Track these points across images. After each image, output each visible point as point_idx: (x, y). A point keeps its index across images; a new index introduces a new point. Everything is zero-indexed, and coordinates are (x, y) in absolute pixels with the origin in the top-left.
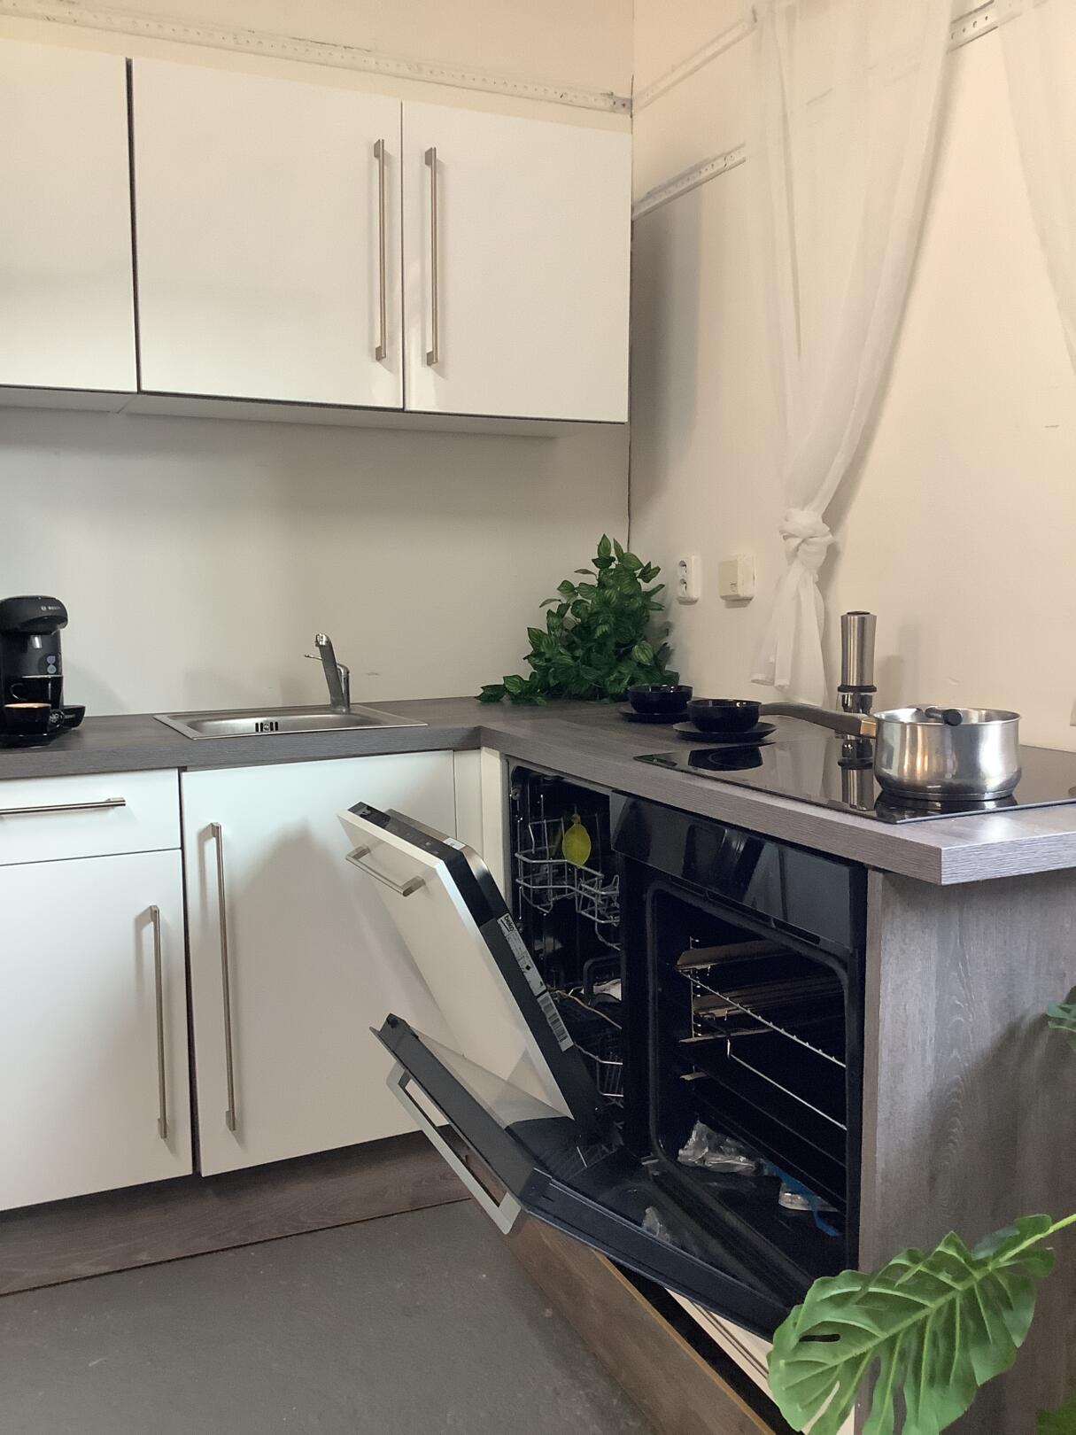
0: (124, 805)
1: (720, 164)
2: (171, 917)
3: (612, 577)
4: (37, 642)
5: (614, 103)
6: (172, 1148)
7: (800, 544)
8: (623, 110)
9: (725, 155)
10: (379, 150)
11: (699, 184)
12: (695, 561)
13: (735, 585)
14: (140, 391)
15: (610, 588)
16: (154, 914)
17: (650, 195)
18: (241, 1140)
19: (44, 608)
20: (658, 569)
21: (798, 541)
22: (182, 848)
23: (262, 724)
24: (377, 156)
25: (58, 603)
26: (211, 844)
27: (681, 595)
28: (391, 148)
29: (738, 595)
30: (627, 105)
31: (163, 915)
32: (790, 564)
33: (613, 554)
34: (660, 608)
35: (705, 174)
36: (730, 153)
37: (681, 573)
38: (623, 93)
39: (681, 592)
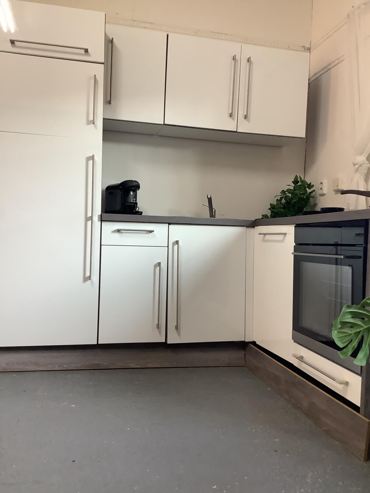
0: (154, 232)
1: (337, 62)
2: (164, 266)
3: (298, 187)
4: (132, 193)
5: (305, 49)
6: (160, 333)
8: (307, 51)
9: (339, 59)
10: (234, 58)
11: (330, 69)
12: (325, 182)
14: (164, 124)
15: (297, 190)
16: (159, 264)
17: (315, 75)
18: (179, 334)
19: (134, 183)
20: (313, 186)
21: (358, 166)
22: (168, 247)
24: (234, 60)
25: (138, 183)
26: (176, 246)
27: (320, 193)
28: (238, 57)
29: (339, 189)
30: (309, 49)
31: (162, 265)
32: (356, 173)
33: (299, 180)
34: (313, 197)
35: (332, 65)
36: (340, 58)
37: (321, 186)
38: (307, 46)
39: (320, 192)
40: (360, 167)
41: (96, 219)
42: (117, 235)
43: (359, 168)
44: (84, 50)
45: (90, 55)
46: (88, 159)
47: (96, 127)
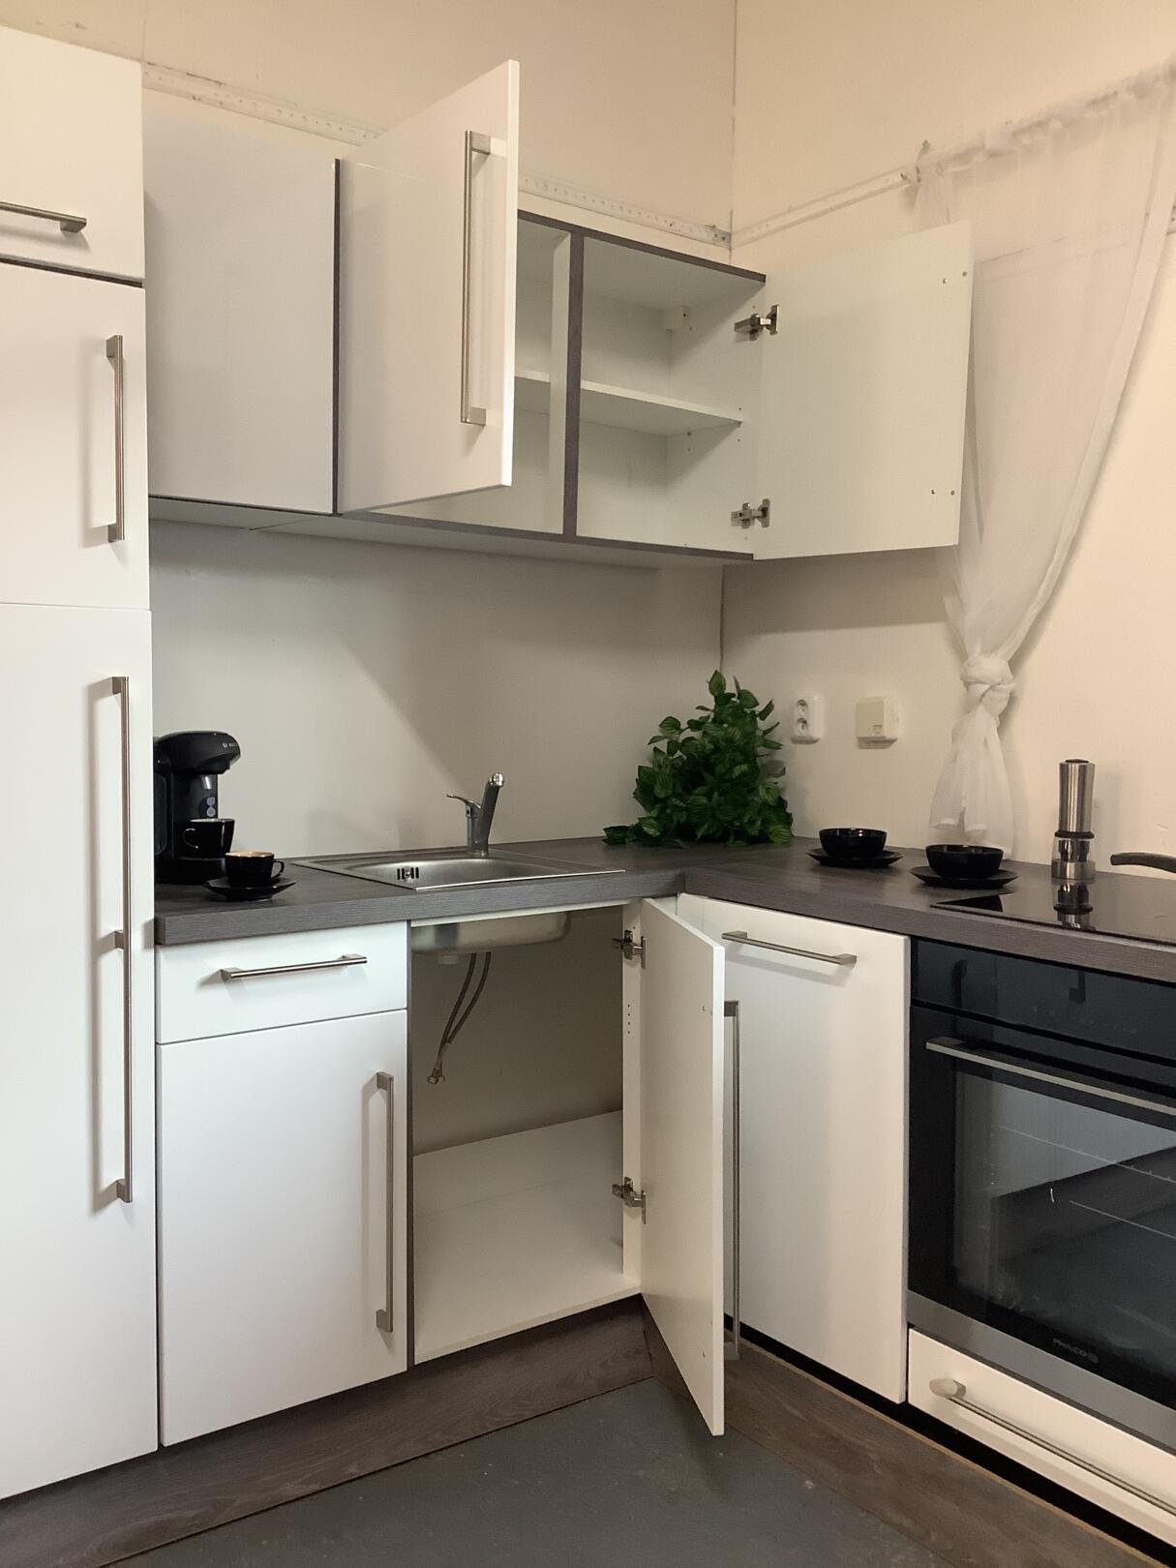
0: (365, 962)
3: (730, 715)
5: (716, 235)
6: (389, 1344)
7: (987, 691)
8: (722, 243)
12: (819, 701)
13: (880, 726)
14: (335, 513)
15: (726, 722)
16: (388, 1082)
19: (225, 746)
22: (408, 1008)
23: (403, 870)
25: (232, 740)
27: (798, 734)
29: (884, 737)
30: (727, 239)
32: (973, 708)
33: (732, 690)
34: (778, 746)
37: (799, 712)
38: (723, 227)
39: (799, 731)
40: (990, 691)
41: (137, 939)
42: (222, 993)
43: (987, 695)
44: (59, 222)
45: (83, 245)
46: (95, 692)
47: (121, 556)
